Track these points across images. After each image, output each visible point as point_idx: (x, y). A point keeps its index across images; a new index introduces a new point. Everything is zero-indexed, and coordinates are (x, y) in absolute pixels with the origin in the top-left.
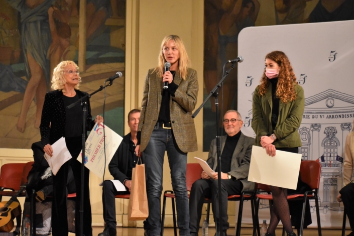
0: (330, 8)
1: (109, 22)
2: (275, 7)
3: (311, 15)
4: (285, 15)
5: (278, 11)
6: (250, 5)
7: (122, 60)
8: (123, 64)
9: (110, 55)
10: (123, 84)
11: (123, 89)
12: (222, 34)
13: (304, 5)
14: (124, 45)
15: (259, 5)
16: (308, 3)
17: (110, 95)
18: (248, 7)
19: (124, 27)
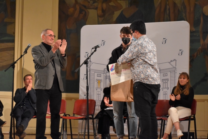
0: (127, 15)
1: (6, 20)
2: (97, 14)
3: (117, 19)
4: (103, 18)
5: (99, 16)
6: (84, 12)
7: (13, 41)
8: (13, 43)
9: (6, 38)
10: (13, 54)
11: (13, 57)
12: (68, 28)
13: (113, 13)
14: (14, 33)
15: (89, 13)
16: (115, 12)
17: (6, 61)
18: (82, 14)
19: (14, 23)
